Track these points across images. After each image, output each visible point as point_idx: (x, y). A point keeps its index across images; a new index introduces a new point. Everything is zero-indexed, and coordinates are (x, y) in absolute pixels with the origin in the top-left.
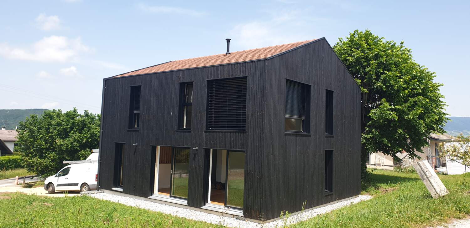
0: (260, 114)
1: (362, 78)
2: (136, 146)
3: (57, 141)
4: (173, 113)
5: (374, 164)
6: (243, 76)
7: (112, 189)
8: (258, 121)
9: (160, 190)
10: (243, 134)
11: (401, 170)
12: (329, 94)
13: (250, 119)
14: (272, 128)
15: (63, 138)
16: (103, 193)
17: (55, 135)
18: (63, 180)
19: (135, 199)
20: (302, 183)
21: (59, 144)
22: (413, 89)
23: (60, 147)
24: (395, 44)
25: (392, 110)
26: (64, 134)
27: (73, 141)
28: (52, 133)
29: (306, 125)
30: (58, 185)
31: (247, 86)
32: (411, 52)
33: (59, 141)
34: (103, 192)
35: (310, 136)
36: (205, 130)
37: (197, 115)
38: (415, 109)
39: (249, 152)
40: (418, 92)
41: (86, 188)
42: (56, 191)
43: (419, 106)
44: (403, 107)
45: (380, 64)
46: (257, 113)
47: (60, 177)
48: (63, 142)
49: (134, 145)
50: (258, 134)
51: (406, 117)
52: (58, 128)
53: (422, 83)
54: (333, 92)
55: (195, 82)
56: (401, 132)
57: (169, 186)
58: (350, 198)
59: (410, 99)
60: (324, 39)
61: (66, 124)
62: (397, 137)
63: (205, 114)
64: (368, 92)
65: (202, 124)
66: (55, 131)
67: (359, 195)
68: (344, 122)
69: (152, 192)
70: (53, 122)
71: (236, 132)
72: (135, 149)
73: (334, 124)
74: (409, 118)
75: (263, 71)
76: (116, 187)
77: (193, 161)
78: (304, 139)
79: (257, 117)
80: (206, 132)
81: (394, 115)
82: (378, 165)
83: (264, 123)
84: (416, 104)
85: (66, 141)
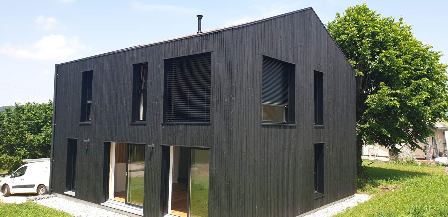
0: (228, 100)
1: (356, 59)
2: (88, 142)
3: (27, 137)
4: (127, 103)
5: (367, 154)
6: (206, 52)
7: (65, 193)
8: (226, 109)
9: (116, 194)
10: (207, 126)
11: (398, 162)
12: (318, 76)
13: (215, 107)
14: (244, 118)
15: (35, 133)
16: (55, 198)
17: (25, 130)
18: (18, 181)
19: (87, 205)
20: (286, 187)
21: (28, 139)
22: (416, 70)
23: (31, 143)
24: (394, 20)
25: (392, 95)
26: (36, 129)
27: (45, 137)
28: (22, 128)
29: (290, 114)
30: (14, 187)
31: (212, 64)
32: (412, 29)
33: (29, 137)
34: (56, 196)
35: (295, 127)
36: (162, 123)
37: (152, 103)
38: (420, 93)
39: (214, 149)
40: (422, 73)
41: (43, 190)
42: (11, 194)
43: (424, 90)
44: (406, 91)
45: (376, 44)
46: (225, 99)
47: (16, 178)
48: (34, 137)
49: (85, 141)
50: (225, 126)
51: (409, 102)
52: (28, 122)
53: (425, 63)
54: (322, 74)
55: (150, 63)
56: (404, 120)
57: (124, 190)
58: (345, 199)
59: (413, 81)
60: (311, 9)
61: (38, 118)
62: (398, 126)
63: (162, 102)
64: (363, 75)
65: (159, 114)
66: (25, 126)
67: (355, 195)
68: (337, 109)
69: (106, 197)
70: (24, 117)
71: (198, 125)
72: (88, 146)
73: (325, 112)
74: (412, 104)
75: (231, 45)
76: (70, 190)
77: (149, 161)
78: (288, 131)
79: (223, 105)
80: (163, 125)
81: (395, 102)
82: (371, 156)
83: (233, 112)
84: (421, 88)
85: (38, 137)
